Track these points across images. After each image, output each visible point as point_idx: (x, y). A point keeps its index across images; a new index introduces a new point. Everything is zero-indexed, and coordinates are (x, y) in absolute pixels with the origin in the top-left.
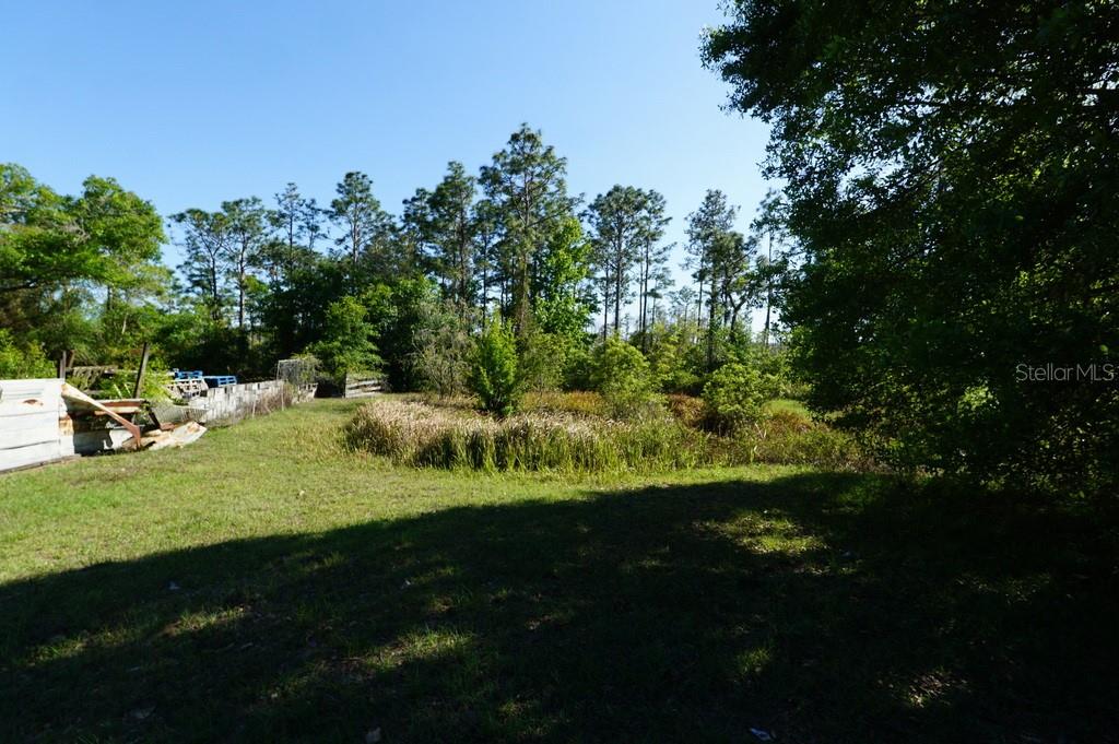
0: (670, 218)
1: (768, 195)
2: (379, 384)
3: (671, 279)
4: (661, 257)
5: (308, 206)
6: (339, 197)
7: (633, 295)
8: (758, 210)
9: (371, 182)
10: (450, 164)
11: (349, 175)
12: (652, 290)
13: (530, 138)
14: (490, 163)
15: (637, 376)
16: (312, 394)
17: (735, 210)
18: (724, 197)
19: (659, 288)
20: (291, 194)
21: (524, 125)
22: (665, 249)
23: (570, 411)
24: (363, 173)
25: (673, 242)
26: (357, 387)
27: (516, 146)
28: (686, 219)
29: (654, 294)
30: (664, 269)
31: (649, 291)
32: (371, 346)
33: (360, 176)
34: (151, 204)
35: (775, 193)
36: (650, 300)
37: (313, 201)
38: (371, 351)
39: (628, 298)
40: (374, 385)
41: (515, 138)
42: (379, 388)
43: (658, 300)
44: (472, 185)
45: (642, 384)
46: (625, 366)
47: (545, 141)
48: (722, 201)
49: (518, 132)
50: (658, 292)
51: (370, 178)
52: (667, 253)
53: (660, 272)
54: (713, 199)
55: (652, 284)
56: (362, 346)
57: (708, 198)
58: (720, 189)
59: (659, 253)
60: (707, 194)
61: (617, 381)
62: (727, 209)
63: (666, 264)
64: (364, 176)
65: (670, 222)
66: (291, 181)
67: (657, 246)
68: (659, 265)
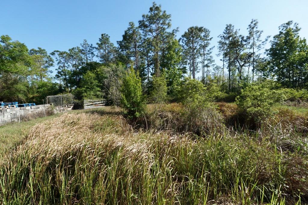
0: (212, 38)
1: (252, 22)
2: (103, 103)
3: (213, 59)
4: (209, 52)
5: (91, 47)
6: (100, 43)
7: (200, 70)
8: (248, 29)
9: (109, 37)
10: (130, 23)
11: (102, 35)
12: (206, 64)
13: (157, 8)
14: (141, 19)
15: (201, 95)
16: (70, 109)
17: (238, 31)
18: (233, 26)
19: (209, 64)
20: (85, 43)
21: (154, 3)
22: (210, 49)
23: (170, 112)
24: (106, 34)
25: (213, 46)
26: (91, 105)
27: (152, 13)
28: (218, 37)
29: (207, 66)
30: (210, 56)
31: (205, 65)
32: (98, 89)
33: (106, 35)
34: (24, 44)
35: (255, 21)
36: (206, 69)
37: (92, 45)
38: (99, 91)
39: (198, 71)
40: (102, 103)
41: (151, 9)
42: (104, 104)
43: (208, 68)
44: (138, 30)
45: (204, 99)
46: (194, 90)
47: (162, 9)
48: (232, 28)
49: (152, 7)
50: (208, 65)
51: (109, 35)
52: (211, 51)
53: (209, 58)
54: (228, 28)
55: (206, 62)
56: (94, 89)
57: (227, 28)
58: (231, 24)
59: (208, 51)
60: (226, 26)
61: (191, 97)
62: (234, 31)
63: (211, 55)
64: (107, 35)
65: (212, 39)
66: (85, 39)
67: (207, 48)
68: (208, 56)
